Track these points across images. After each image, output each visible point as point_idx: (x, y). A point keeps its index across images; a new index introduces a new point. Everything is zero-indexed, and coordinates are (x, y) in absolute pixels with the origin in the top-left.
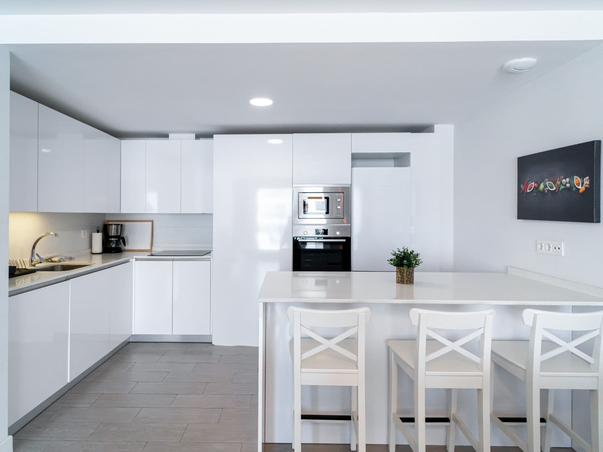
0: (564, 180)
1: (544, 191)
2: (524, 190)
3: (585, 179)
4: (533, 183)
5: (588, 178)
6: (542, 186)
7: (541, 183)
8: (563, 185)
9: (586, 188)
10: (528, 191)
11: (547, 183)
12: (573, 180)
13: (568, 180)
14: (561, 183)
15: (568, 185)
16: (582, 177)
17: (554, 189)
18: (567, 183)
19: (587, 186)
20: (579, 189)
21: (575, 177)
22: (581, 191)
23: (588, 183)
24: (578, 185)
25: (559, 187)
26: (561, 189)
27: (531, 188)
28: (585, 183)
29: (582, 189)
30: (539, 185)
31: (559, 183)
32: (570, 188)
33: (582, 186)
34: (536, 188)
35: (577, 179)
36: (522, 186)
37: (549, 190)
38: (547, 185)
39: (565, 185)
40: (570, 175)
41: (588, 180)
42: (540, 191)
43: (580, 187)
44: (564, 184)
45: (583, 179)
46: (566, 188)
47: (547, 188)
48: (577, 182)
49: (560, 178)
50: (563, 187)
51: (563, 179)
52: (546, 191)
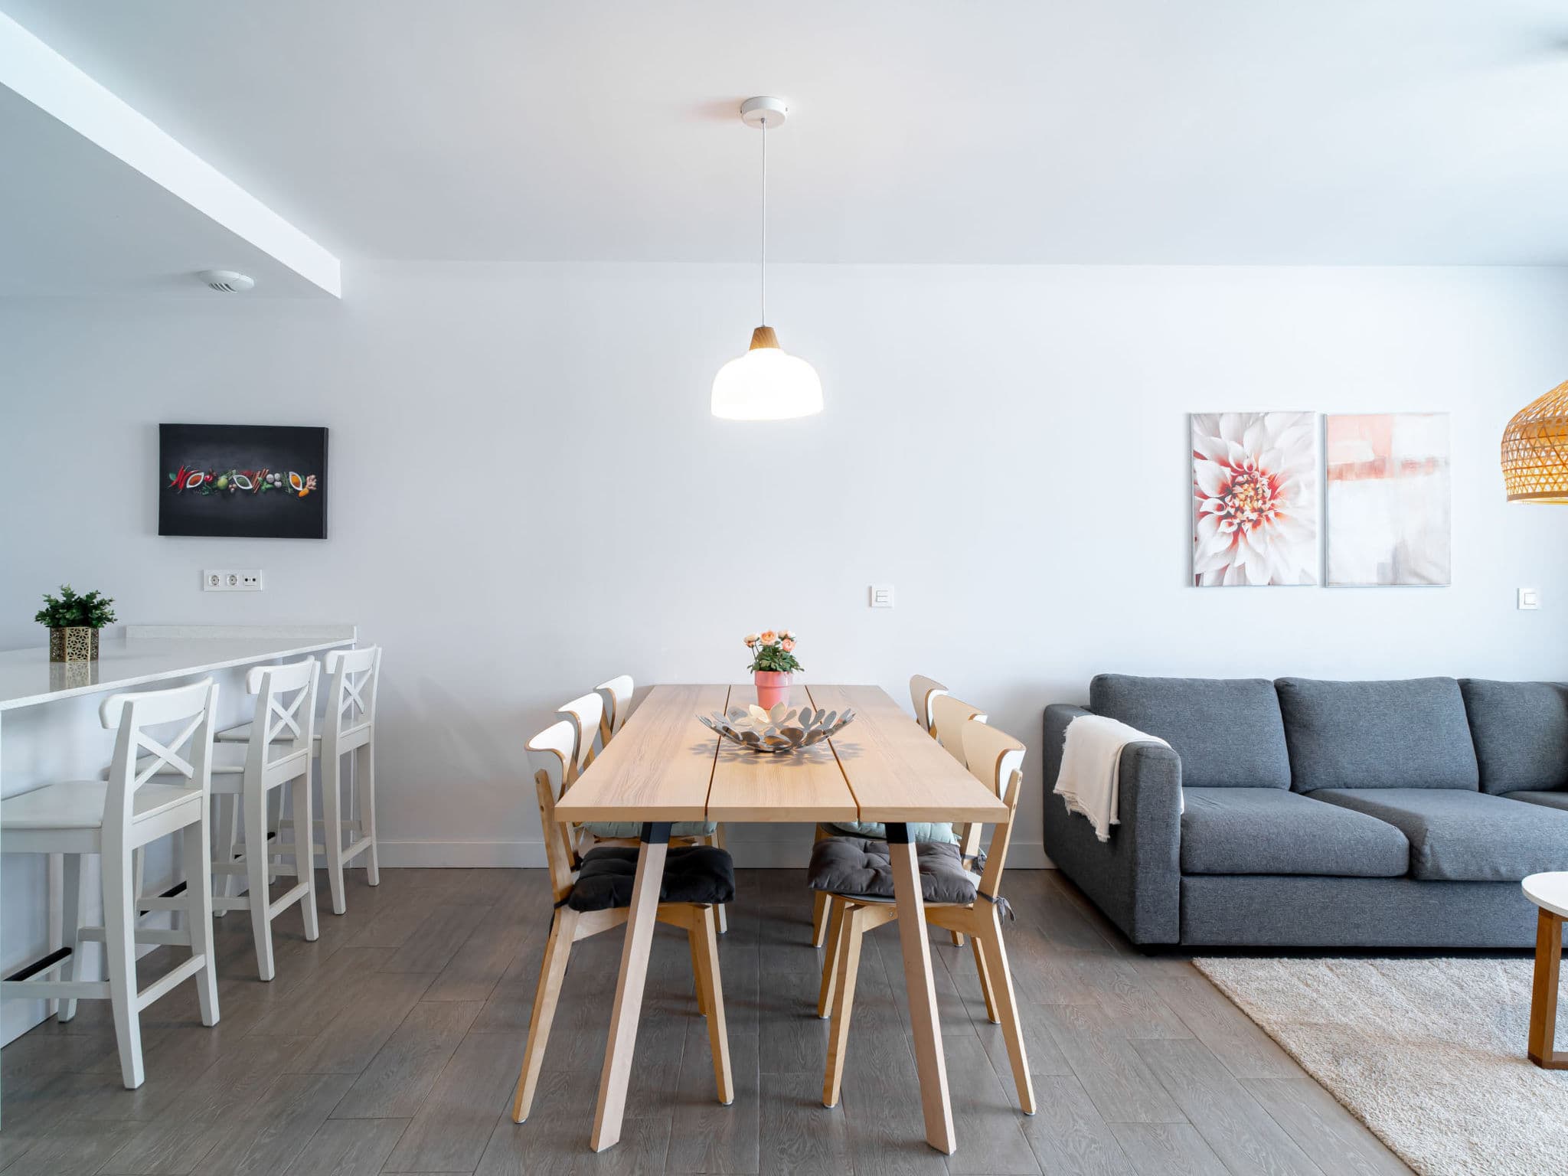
0: (270, 476)
1: (227, 489)
2: (177, 482)
3: (308, 478)
4: (202, 474)
5: (313, 476)
6: (222, 481)
7: (222, 475)
8: (268, 483)
9: (310, 490)
10: (188, 486)
11: (235, 478)
12: (288, 477)
13: (277, 476)
14: (265, 479)
15: (278, 484)
16: (304, 474)
17: (251, 487)
18: (275, 480)
19: (312, 488)
20: (299, 491)
21: (291, 473)
22: (301, 494)
23: (314, 484)
24: (297, 485)
25: (261, 486)
26: (263, 488)
27: (197, 482)
28: (308, 483)
29: (303, 491)
30: (216, 479)
31: (260, 479)
32: (282, 489)
33: (304, 487)
34: (211, 483)
35: (293, 477)
36: (172, 477)
37: (237, 489)
38: (235, 479)
39: (273, 484)
40: (284, 469)
41: (313, 480)
42: (218, 488)
43: (300, 489)
44: (270, 481)
45: (306, 478)
46: (275, 488)
47: (234, 485)
48: (295, 481)
49: (262, 471)
50: (269, 486)
51: (269, 473)
52: (233, 489)
